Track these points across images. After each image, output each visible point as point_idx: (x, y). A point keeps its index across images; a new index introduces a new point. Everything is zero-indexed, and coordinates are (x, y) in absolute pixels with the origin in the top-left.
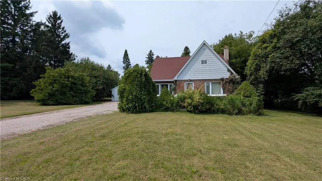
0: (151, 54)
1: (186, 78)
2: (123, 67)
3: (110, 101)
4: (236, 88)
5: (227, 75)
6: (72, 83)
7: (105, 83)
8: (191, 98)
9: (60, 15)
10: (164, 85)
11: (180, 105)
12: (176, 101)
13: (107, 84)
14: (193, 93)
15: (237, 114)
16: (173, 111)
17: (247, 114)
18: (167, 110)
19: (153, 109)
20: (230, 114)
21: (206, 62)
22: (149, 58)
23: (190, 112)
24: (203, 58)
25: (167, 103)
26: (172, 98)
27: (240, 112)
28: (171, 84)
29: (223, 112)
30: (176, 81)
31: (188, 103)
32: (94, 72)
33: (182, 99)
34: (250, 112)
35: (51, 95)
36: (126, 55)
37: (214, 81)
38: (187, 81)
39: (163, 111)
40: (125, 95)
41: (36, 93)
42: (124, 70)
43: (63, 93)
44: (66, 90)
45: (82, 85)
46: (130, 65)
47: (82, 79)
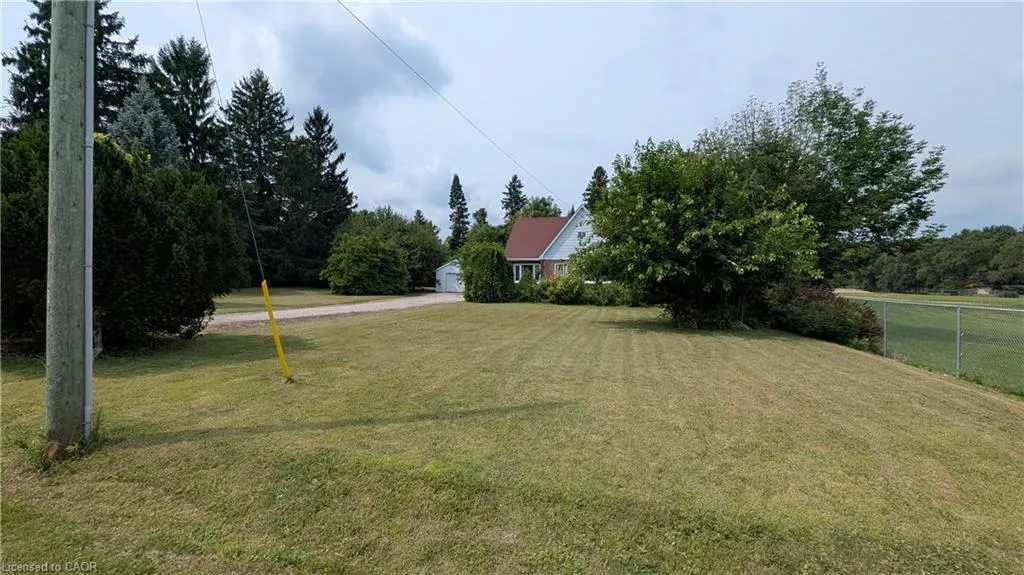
0: (515, 187)
1: (557, 257)
2: (451, 216)
3: (434, 291)
6: (383, 261)
8: (554, 284)
9: (327, 115)
10: (528, 266)
11: (543, 295)
12: (537, 289)
13: (427, 259)
15: (606, 305)
16: (532, 301)
18: (525, 300)
20: (600, 304)
22: (510, 193)
23: (553, 302)
24: (580, 229)
25: (527, 291)
26: (533, 286)
28: (537, 265)
30: (543, 261)
31: (551, 291)
32: (405, 237)
33: (545, 287)
34: (623, 303)
36: (456, 187)
38: (558, 261)
40: (473, 280)
41: (330, 276)
42: (452, 223)
43: (372, 277)
44: (375, 272)
45: (395, 263)
46: (466, 210)
47: (394, 253)
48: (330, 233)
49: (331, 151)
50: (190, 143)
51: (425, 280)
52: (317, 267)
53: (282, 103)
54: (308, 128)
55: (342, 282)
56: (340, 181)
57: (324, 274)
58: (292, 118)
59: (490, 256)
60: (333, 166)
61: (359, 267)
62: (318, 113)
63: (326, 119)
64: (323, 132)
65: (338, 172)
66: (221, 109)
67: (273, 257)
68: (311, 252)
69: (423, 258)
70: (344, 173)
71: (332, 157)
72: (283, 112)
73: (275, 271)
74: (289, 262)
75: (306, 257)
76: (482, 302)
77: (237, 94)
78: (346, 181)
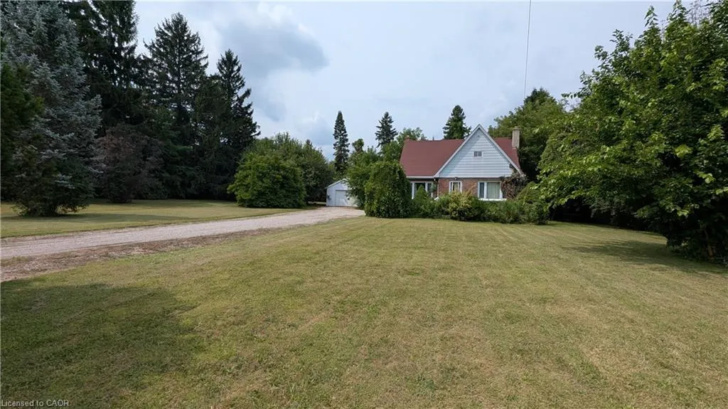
1: (453, 174)
2: (335, 145)
4: (519, 191)
5: (508, 173)
6: (284, 177)
7: (318, 176)
8: (456, 201)
9: (237, 57)
10: (420, 183)
11: (443, 211)
12: (437, 205)
13: (320, 178)
14: (460, 195)
15: (512, 222)
16: (432, 217)
17: (524, 223)
18: (425, 216)
19: (408, 215)
20: (504, 222)
21: (480, 154)
23: (454, 219)
24: (476, 148)
25: (425, 207)
26: (432, 202)
27: (516, 220)
28: (430, 182)
29: (496, 219)
30: (437, 179)
31: (452, 208)
32: (302, 159)
33: (445, 203)
34: (529, 221)
35: (261, 194)
36: (340, 121)
37: (491, 181)
38: (453, 179)
39: (419, 217)
41: (237, 190)
42: (335, 151)
43: (274, 192)
44: (277, 187)
45: (294, 180)
46: (347, 140)
47: (294, 172)
48: (237, 155)
49: (239, 88)
50: (115, 72)
51: (318, 195)
52: (226, 182)
53: (199, 43)
54: (220, 67)
55: (247, 196)
56: (247, 113)
57: (232, 189)
58: (207, 57)
59: (392, 173)
60: (241, 100)
61: (263, 182)
62: (229, 55)
63: (236, 60)
64: (232, 71)
65: (245, 104)
66: (146, 45)
67: (188, 173)
68: (220, 170)
69: (316, 177)
70: (249, 106)
71: (240, 93)
72: (199, 50)
73: (189, 186)
74: (202, 179)
75: (217, 174)
76: (385, 217)
77: (160, 33)
78: (252, 113)
